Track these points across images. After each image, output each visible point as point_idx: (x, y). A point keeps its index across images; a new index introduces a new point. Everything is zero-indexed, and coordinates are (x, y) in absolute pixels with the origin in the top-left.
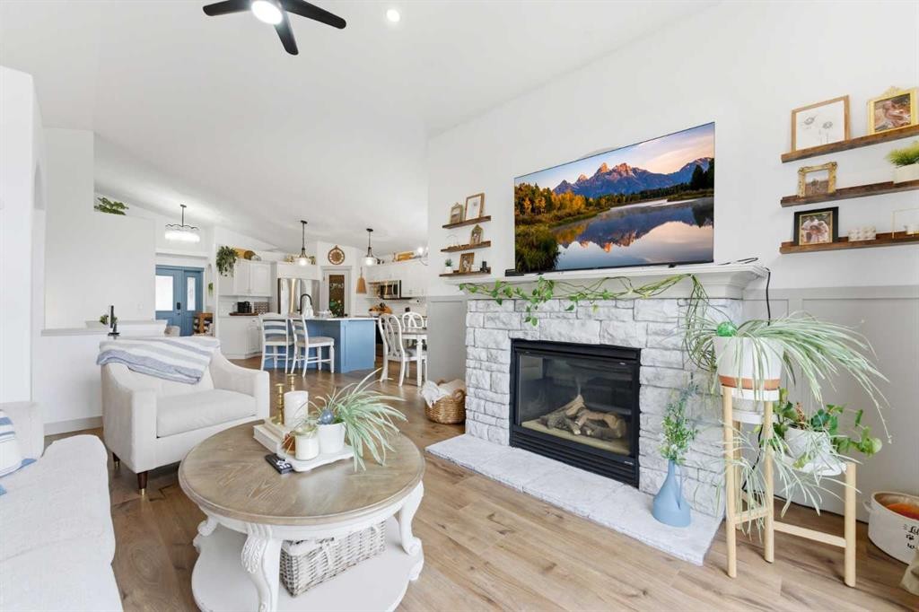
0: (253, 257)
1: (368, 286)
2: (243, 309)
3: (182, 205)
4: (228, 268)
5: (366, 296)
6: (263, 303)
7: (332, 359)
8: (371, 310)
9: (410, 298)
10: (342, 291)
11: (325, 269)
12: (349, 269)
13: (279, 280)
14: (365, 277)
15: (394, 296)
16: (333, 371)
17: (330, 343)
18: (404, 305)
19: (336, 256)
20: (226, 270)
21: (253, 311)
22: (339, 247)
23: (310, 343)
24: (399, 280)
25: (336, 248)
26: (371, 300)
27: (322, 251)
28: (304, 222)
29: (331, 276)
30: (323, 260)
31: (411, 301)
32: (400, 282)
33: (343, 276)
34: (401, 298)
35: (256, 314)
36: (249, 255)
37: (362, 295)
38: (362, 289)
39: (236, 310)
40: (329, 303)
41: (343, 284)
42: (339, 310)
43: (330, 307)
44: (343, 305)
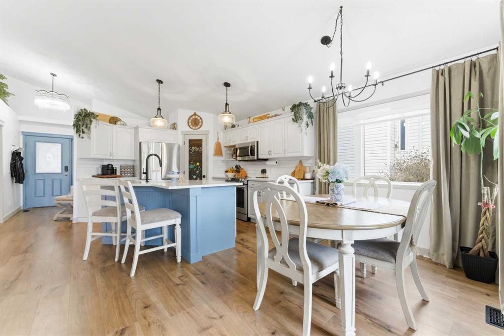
0: (119, 123)
1: (224, 150)
2: (108, 171)
3: (51, 74)
4: (85, 130)
5: (223, 158)
6: (127, 166)
7: (178, 245)
8: (226, 172)
9: (266, 160)
10: (200, 154)
11: (185, 134)
12: (206, 133)
13: (140, 143)
14: (221, 141)
15: (251, 157)
16: (179, 260)
17: (177, 220)
18: (259, 167)
19: (195, 122)
20: (83, 132)
21: (118, 173)
22: (197, 113)
23: (143, 222)
24: (255, 140)
25: (195, 114)
26: (227, 162)
27: (183, 118)
28: (160, 82)
29: (190, 141)
30: (183, 126)
31: (267, 163)
32: (258, 142)
33: (202, 140)
34: (258, 160)
35: (121, 176)
36: (114, 121)
37: (219, 158)
38: (218, 152)
39: (100, 172)
40: (189, 165)
41: (201, 148)
42: (197, 172)
43: (189, 169)
44: (201, 167)
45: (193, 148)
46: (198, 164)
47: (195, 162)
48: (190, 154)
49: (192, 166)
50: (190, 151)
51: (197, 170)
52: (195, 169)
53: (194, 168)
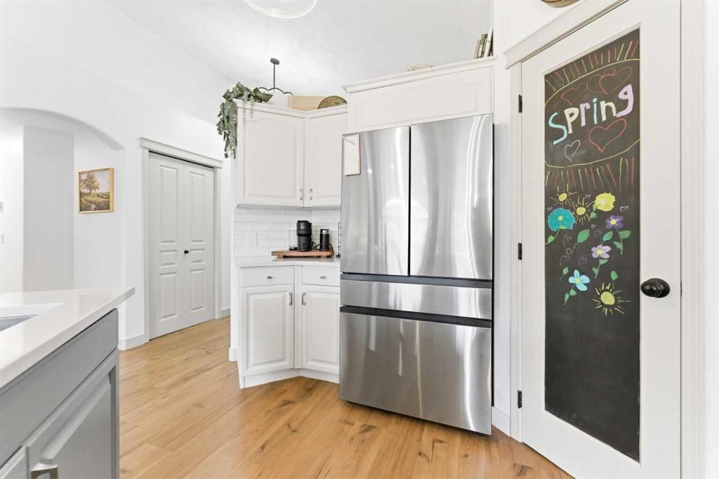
40: (547, 214)
41: (627, 93)
42: (601, 252)
43: (548, 232)
44: (632, 222)
45: (571, 114)
46: (605, 202)
47: (585, 193)
48: (551, 155)
49: (564, 220)
50: (551, 134)
51: (595, 241)
52: (583, 236)
53: (578, 227)
